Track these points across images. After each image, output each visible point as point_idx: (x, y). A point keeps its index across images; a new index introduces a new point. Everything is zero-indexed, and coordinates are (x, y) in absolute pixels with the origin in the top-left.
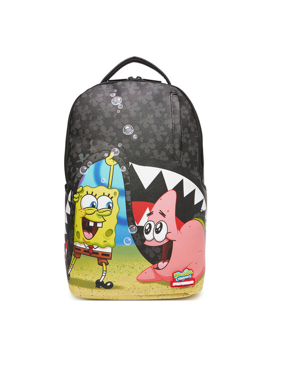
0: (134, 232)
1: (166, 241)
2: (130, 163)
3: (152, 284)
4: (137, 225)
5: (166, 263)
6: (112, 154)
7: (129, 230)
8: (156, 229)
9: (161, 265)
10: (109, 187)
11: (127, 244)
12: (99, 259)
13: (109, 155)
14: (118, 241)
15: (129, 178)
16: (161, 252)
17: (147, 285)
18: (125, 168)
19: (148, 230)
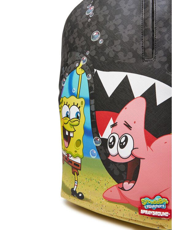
0: (99, 145)
1: (131, 158)
2: (95, 70)
3: (118, 205)
4: (101, 137)
5: (131, 184)
6: (82, 63)
7: (94, 142)
8: (120, 143)
9: (127, 185)
10: (78, 97)
11: (92, 157)
12: (73, 168)
13: (79, 65)
14: (86, 152)
15: (93, 86)
16: (126, 170)
17: (114, 205)
18: (90, 76)
19: (112, 144)
